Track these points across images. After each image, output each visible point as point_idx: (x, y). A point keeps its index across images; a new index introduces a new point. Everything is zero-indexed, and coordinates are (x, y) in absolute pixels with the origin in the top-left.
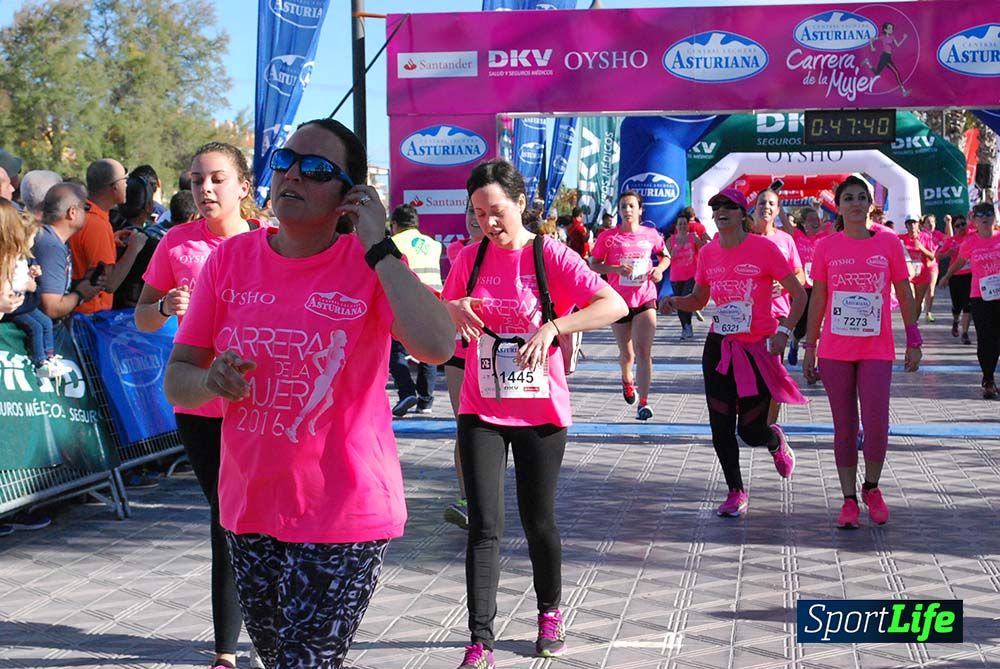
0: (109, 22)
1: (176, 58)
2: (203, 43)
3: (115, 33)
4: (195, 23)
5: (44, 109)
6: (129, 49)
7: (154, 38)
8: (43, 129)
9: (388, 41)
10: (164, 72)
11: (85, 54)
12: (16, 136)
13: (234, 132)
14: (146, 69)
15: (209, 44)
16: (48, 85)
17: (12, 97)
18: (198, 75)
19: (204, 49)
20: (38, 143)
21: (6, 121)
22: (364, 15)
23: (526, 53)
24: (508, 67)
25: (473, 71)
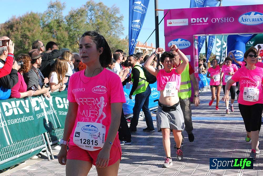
0: (92, 14)
1: (110, 23)
3: (94, 16)
4: (115, 13)
6: (98, 20)
7: (104, 17)
8: (76, 42)
9: (164, 17)
10: (107, 26)
11: (87, 22)
12: (70, 43)
13: (125, 41)
14: (102, 25)
15: (118, 18)
16: (78, 30)
17: (68, 33)
18: (115, 26)
19: (117, 20)
20: (75, 45)
21: (67, 39)
22: (158, 10)
23: (201, 19)
24: (196, 23)
25: (187, 24)
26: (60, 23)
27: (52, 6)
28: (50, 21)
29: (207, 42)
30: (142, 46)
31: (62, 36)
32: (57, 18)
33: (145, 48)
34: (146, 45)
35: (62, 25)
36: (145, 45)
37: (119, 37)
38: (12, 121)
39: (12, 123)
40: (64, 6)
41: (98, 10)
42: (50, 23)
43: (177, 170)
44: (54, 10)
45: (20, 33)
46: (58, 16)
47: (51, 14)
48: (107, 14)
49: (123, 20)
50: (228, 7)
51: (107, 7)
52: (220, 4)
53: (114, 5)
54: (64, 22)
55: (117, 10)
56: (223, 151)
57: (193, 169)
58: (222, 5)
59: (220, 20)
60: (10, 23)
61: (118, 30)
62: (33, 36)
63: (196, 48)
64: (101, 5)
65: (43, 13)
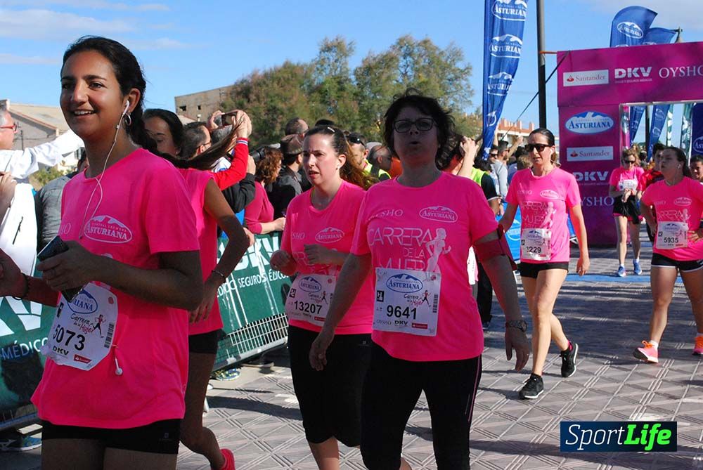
0: (408, 63)
1: (444, 81)
2: (458, 71)
3: (412, 69)
4: (453, 60)
5: (376, 111)
6: (419, 77)
7: (432, 70)
8: (375, 121)
9: (558, 66)
10: (438, 89)
11: (397, 81)
12: (362, 125)
13: (475, 119)
14: (429, 87)
15: (461, 71)
16: (378, 97)
17: (359, 104)
18: (456, 88)
19: (458, 75)
20: (373, 128)
21: (357, 117)
22: (545, 53)
23: (636, 69)
24: (626, 78)
25: (606, 81)
26: (342, 83)
27: (328, 49)
28: (321, 79)
29: (649, 120)
30: (510, 129)
31: (347, 110)
32: (338, 72)
33: (517, 133)
34: (518, 125)
35: (348, 88)
36: (516, 126)
37: (462, 110)
38: (248, 279)
39: (248, 283)
40: (350, 48)
41: (420, 56)
42: (323, 84)
43: (582, 386)
44: (332, 56)
45: (263, 105)
46: (339, 69)
47: (326, 66)
48: (439, 63)
49: (471, 75)
50: (695, 43)
51: (439, 50)
52: (678, 37)
53: (452, 44)
54: (350, 80)
55: (457, 55)
56: (681, 348)
57: (618, 385)
58: (682, 40)
59: (678, 72)
60: (245, 84)
61: (460, 95)
62: (291, 110)
63: (626, 130)
64: (428, 45)
65: (309, 64)
